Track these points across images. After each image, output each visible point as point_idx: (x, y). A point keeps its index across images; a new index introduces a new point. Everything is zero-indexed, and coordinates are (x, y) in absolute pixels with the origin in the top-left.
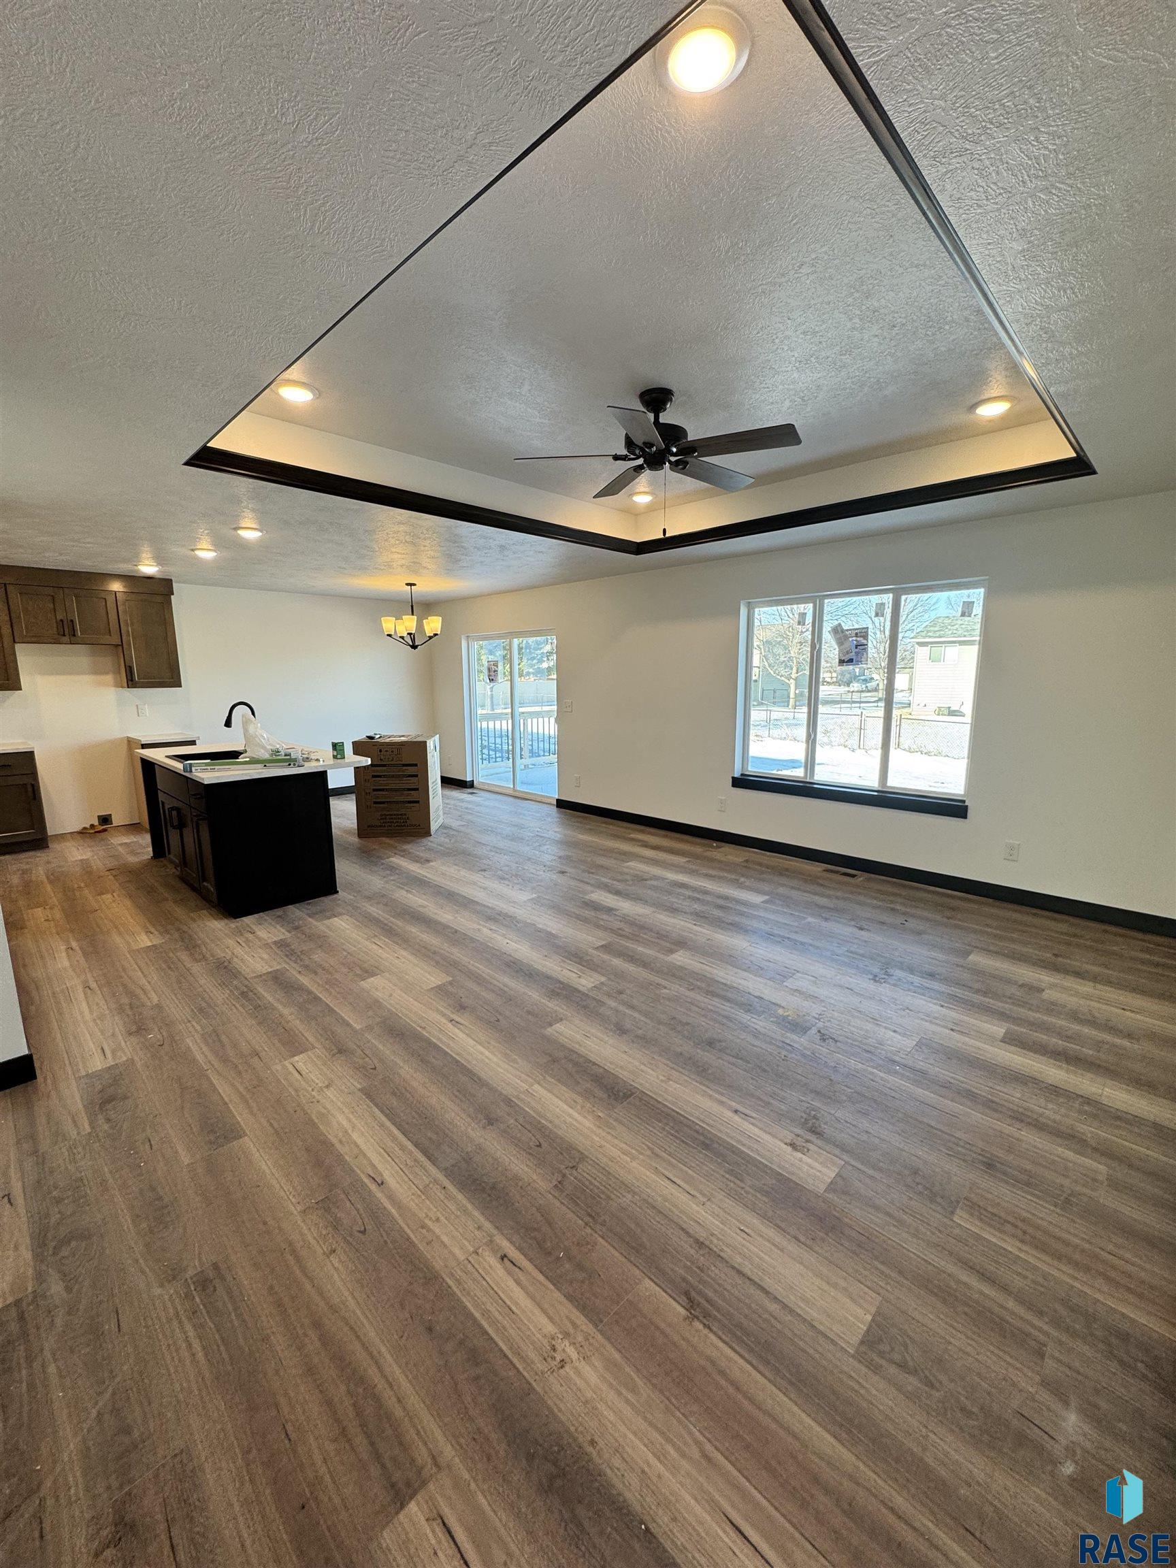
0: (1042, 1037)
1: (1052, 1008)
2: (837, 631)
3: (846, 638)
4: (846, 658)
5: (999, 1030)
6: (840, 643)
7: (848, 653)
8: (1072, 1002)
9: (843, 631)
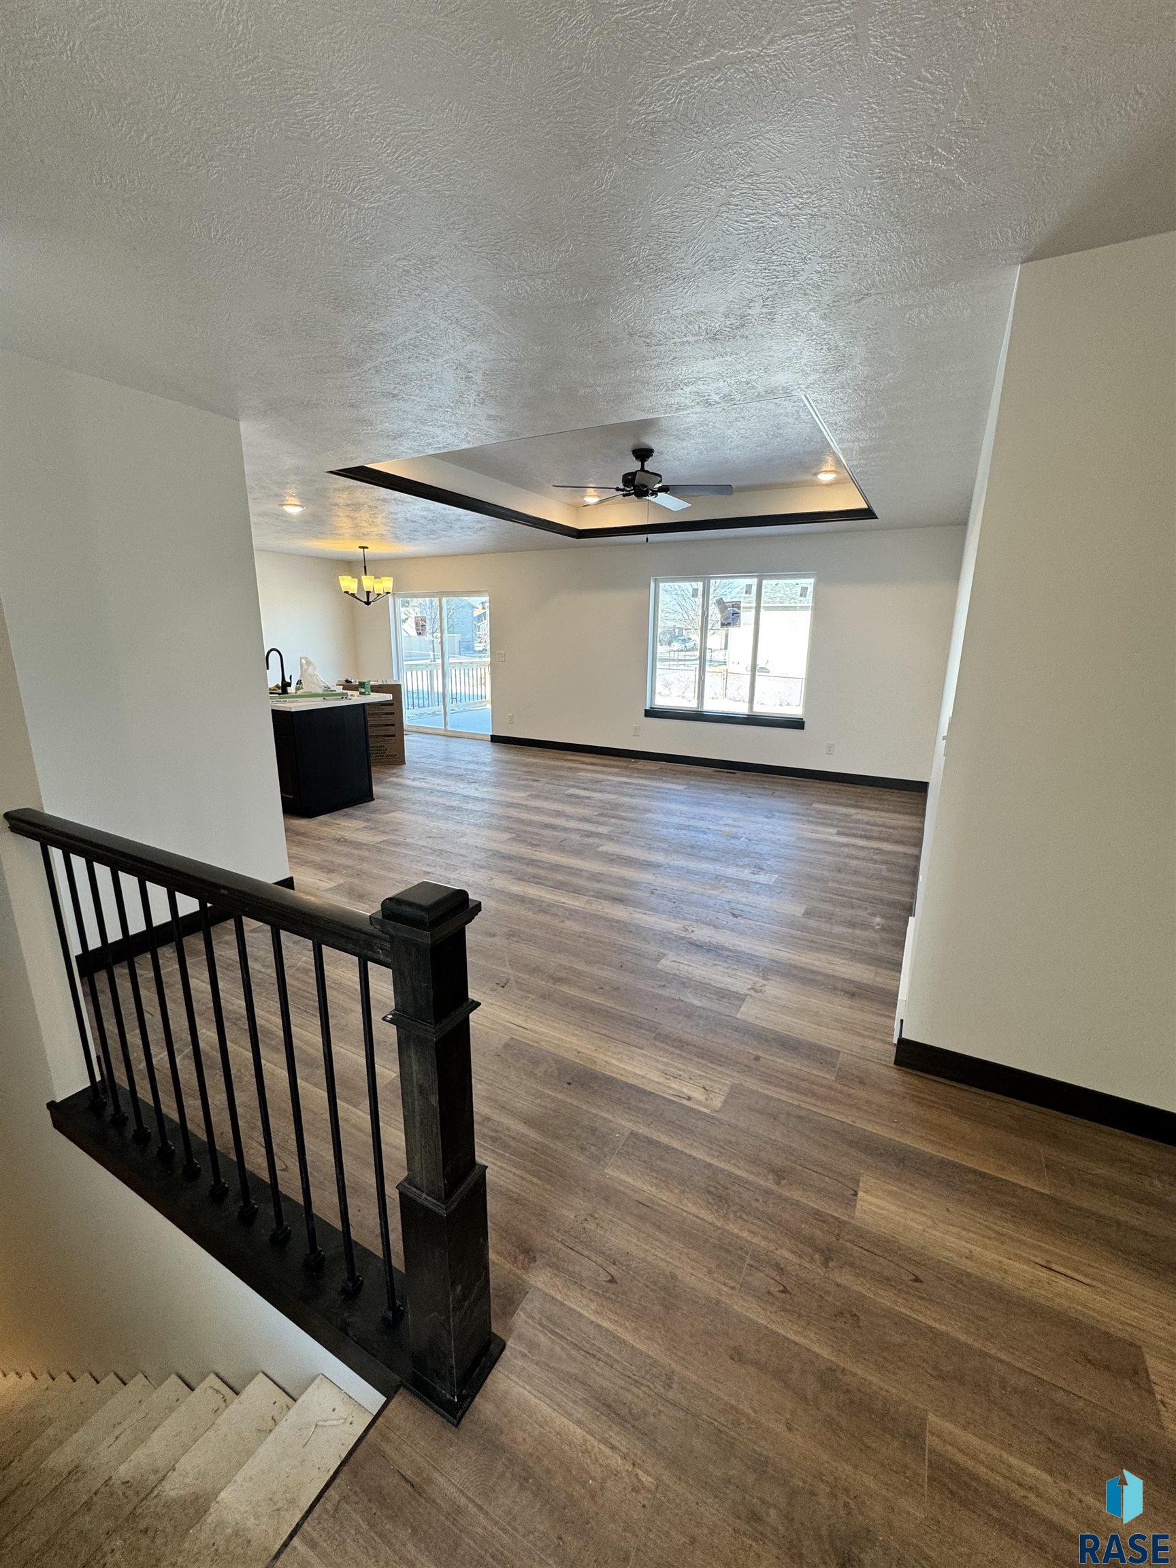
0: (853, 831)
1: (858, 821)
2: (720, 602)
3: (726, 608)
4: (726, 622)
5: (834, 831)
6: (722, 612)
7: (727, 618)
8: (865, 818)
9: (724, 603)
